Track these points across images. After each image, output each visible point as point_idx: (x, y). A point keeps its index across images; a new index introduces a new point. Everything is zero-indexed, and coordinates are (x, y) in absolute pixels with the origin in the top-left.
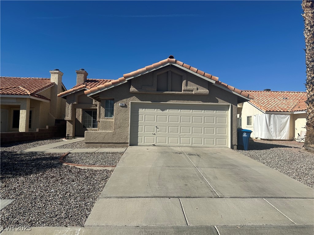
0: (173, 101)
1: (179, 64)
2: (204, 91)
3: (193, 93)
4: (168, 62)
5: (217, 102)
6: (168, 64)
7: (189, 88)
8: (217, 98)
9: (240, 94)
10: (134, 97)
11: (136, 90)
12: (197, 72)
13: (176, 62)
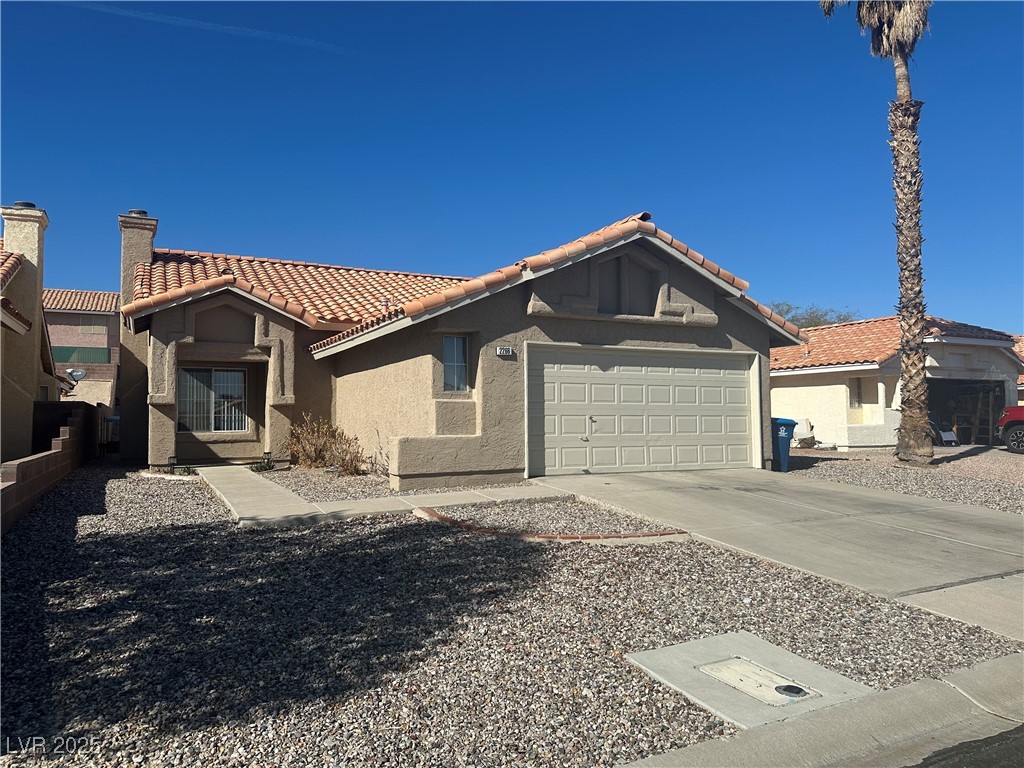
0: (633, 342)
1: (664, 240)
2: (707, 316)
3: (684, 319)
4: (639, 230)
5: (729, 346)
6: (638, 236)
7: (675, 306)
8: (729, 337)
9: (782, 328)
10: (535, 327)
11: (548, 309)
12: (702, 265)
13: (655, 234)
